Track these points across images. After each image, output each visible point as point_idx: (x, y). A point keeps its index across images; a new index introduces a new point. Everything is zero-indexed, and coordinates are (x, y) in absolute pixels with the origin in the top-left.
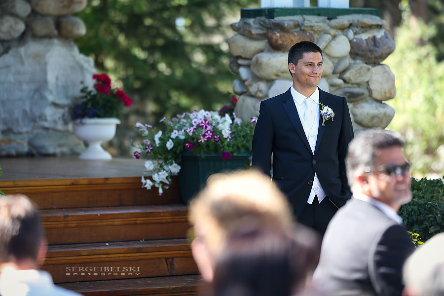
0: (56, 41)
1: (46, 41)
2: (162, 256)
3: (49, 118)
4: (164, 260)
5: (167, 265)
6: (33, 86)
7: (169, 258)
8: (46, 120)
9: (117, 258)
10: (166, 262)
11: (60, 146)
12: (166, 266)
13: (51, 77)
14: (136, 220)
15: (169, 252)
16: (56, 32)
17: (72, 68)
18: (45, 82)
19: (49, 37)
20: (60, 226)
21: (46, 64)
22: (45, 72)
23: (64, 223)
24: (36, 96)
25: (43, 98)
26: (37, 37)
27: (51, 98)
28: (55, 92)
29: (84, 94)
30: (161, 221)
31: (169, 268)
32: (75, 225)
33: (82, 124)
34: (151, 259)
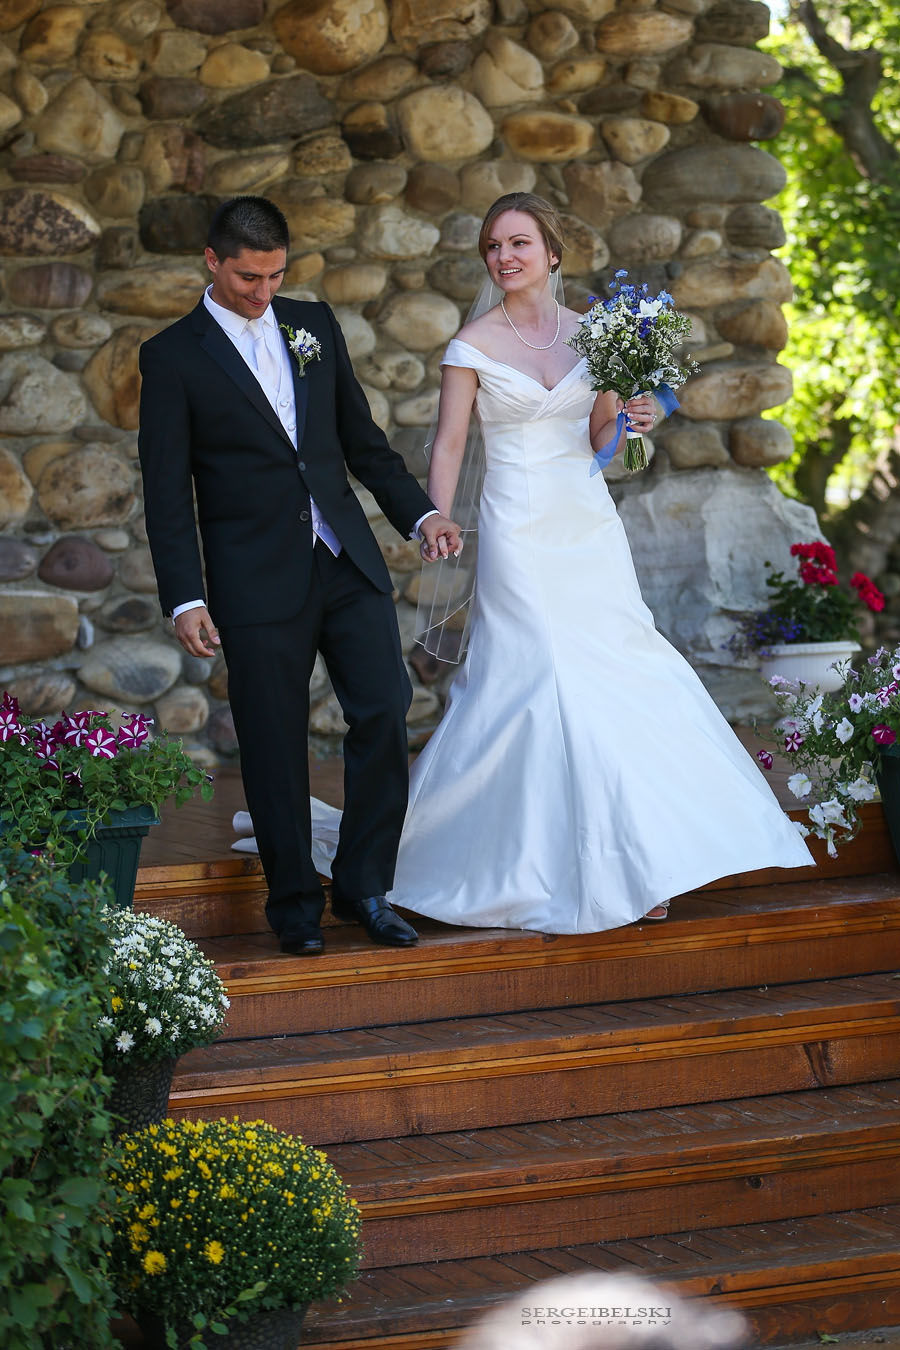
0: (726, 475)
1: (704, 476)
2: (797, 1038)
3: (715, 644)
4: (800, 1049)
5: (811, 1061)
6: (677, 577)
7: (815, 1043)
8: (711, 649)
9: (665, 1052)
10: (808, 1052)
11: (745, 703)
12: (806, 1062)
13: (716, 555)
14: (747, 936)
15: (811, 1029)
16: (725, 455)
17: (765, 531)
18: (704, 565)
19: (709, 466)
20: (536, 962)
21: (702, 525)
22: (701, 544)
23: (544, 954)
24: (683, 598)
25: (699, 600)
26: (680, 469)
27: (717, 600)
28: (727, 587)
29: (775, 591)
30: (817, 932)
31: (817, 1068)
32: (576, 957)
33: (773, 657)
34: (761, 1049)
